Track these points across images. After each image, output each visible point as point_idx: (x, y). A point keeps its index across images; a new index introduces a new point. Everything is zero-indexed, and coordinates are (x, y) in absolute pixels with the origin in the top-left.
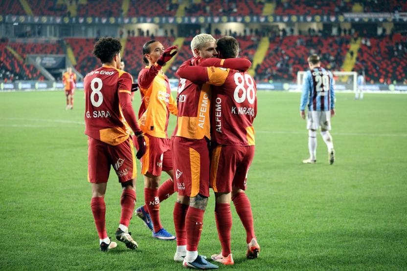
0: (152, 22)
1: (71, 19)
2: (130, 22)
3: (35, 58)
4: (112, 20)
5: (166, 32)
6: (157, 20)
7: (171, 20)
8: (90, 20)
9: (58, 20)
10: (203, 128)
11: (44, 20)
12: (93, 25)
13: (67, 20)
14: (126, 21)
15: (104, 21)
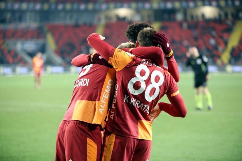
0: (129, 7)
1: (50, 6)
2: (108, 9)
4: (90, 6)
5: (142, 18)
6: (134, 5)
7: (147, 6)
8: (68, 6)
9: (38, 7)
10: (102, 113)
11: (24, 6)
12: (72, 11)
13: (46, 7)
14: (104, 6)
15: (82, 7)
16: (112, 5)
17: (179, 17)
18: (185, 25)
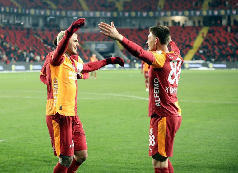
0: (183, 15)
1: (118, 13)
2: (166, 15)
3: (90, 45)
4: (151, 14)
5: (194, 22)
6: (187, 13)
7: (198, 13)
8: (133, 14)
11: (98, 14)
12: (136, 18)
13: (115, 14)
14: (162, 14)
15: (145, 14)
16: (169, 13)
17: (224, 22)
18: (229, 29)
